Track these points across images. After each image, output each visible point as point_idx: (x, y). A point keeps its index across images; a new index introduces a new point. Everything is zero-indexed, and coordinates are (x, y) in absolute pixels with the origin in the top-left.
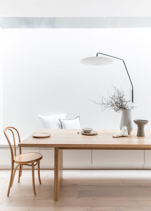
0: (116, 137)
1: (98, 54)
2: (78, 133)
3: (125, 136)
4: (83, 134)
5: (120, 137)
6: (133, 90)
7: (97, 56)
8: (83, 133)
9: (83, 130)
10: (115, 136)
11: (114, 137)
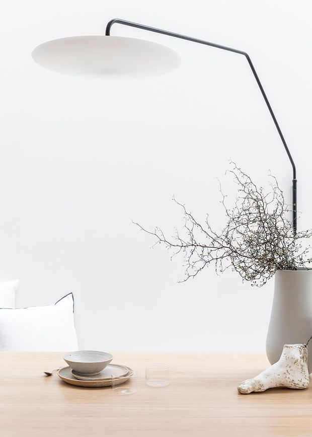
0: (253, 393)
1: (114, 26)
2: (49, 375)
3: (293, 387)
4: (66, 383)
5: (270, 390)
6: (295, 182)
7: (108, 33)
8: (68, 376)
9: (68, 362)
10: (247, 386)
11: (241, 393)
